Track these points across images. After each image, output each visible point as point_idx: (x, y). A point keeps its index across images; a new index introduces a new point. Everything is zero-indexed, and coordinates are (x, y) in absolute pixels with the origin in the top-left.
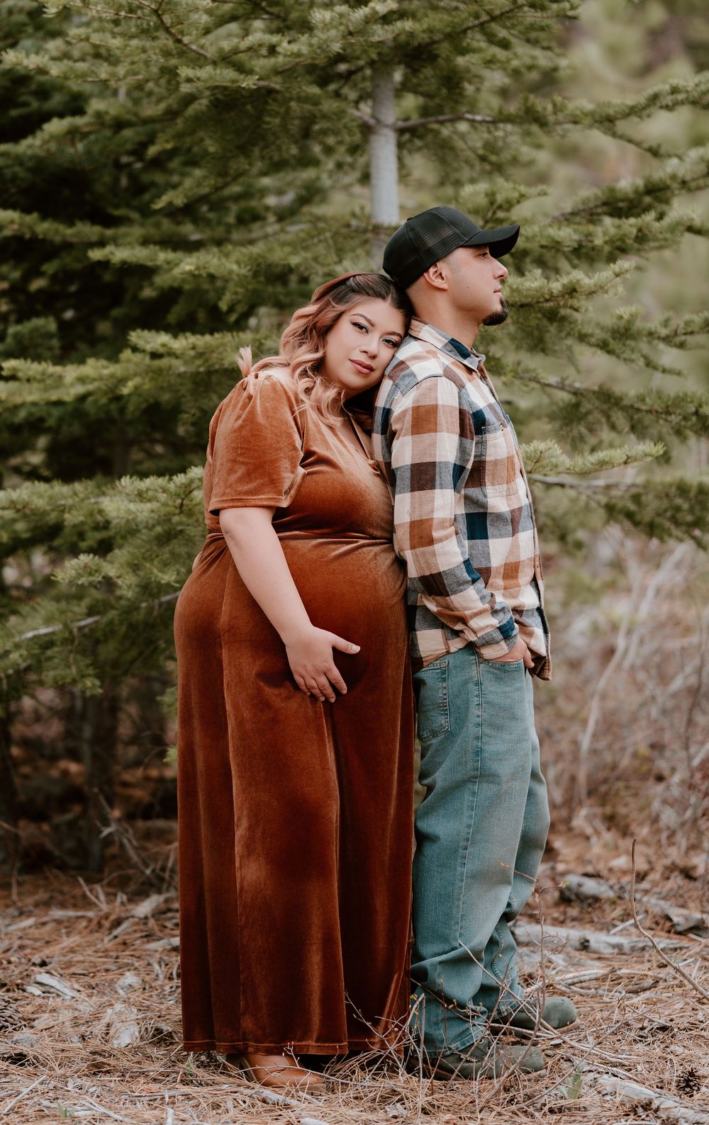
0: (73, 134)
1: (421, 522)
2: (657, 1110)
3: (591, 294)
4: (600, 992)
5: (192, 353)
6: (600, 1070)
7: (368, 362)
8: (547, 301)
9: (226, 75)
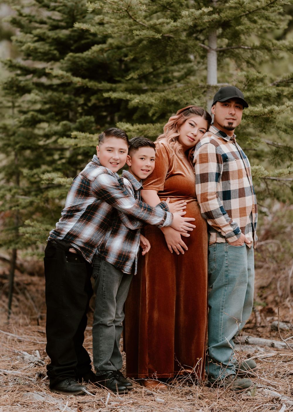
0: (102, 51)
1: (204, 194)
2: (280, 401)
3: (279, 113)
4: (273, 361)
5: (137, 131)
6: (264, 387)
7: (193, 137)
8: (263, 115)
9: (151, 33)
